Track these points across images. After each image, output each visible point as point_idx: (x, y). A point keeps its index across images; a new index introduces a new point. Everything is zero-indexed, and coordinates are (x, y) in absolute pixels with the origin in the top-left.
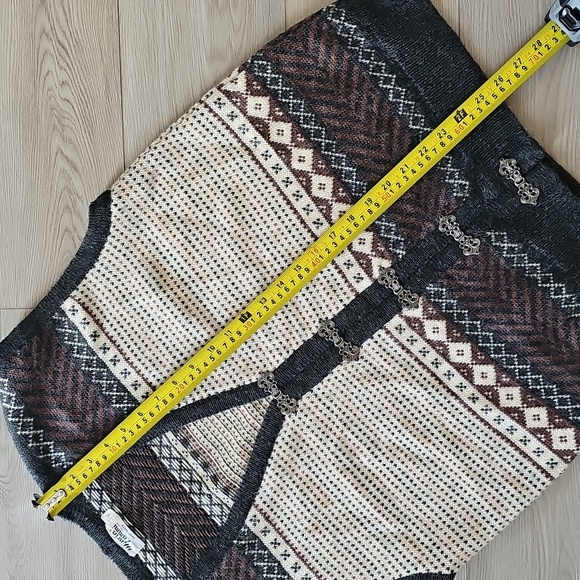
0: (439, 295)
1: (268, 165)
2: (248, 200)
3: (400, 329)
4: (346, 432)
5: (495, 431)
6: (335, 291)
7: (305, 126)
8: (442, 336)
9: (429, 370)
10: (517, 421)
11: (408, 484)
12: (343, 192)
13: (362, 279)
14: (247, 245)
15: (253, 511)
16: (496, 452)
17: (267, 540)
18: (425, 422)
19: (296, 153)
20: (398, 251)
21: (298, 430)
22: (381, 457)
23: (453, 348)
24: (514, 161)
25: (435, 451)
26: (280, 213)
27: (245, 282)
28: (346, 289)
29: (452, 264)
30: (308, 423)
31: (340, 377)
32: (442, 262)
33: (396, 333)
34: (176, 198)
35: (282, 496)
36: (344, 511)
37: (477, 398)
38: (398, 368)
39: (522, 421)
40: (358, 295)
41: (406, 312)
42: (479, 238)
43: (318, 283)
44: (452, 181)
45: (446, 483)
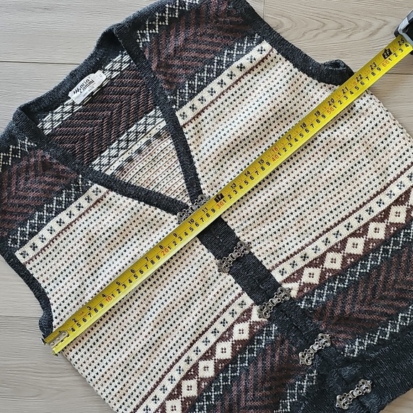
0: (269, 333)
1: (373, 204)
2: (346, 188)
3: (242, 304)
5: (163, 376)
6: (273, 254)
7: (402, 234)
8: (237, 336)
9: (210, 326)
10: (170, 394)
12: (350, 261)
13: (282, 275)
14: (310, 186)
15: (104, 190)
16: (147, 378)
17: (82, 200)
18: (169, 323)
19: (382, 226)
20: (303, 302)
21: (166, 225)
22: (143, 289)
23: (228, 345)
24: (369, 391)
25: (147, 331)
26: (335, 213)
27: (281, 184)
28: (274, 262)
29: (293, 344)
31: (205, 258)
32: (293, 337)
33: (239, 301)
34: (348, 131)
35: (115, 213)
36: (103, 261)
37: (188, 363)
38: (211, 303)
39: (171, 397)
40: (269, 271)
41: (255, 309)
42: (312, 364)
43: (279, 241)
44: (357, 344)
45: (122, 339)
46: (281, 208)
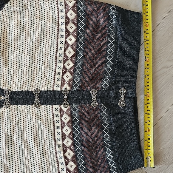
0: (75, 109)
1: (60, 33)
2: (47, 38)
3: (56, 110)
4: (17, 125)
5: (57, 160)
6: (48, 84)
7: (79, 32)
8: (66, 121)
9: (54, 128)
10: (65, 163)
11: (21, 154)
12: (74, 59)
13: (59, 87)
14: (35, 50)
16: (53, 166)
18: (40, 141)
19: (71, 37)
20: (74, 88)
21: (4, 113)
22: (20, 140)
23: (66, 127)
24: (125, 91)
25: (36, 151)
26: (52, 49)
27: (26, 59)
28: (52, 86)
29: (85, 104)
30: (8, 114)
31: (28, 109)
32: (84, 102)
33: (54, 110)
34: (27, 19)
37: (60, 147)
38: (46, 120)
40: (53, 90)
41: (62, 106)
42: (99, 103)
43: (45, 78)
44: (105, 82)
45: (31, 163)
46: (34, 67)
